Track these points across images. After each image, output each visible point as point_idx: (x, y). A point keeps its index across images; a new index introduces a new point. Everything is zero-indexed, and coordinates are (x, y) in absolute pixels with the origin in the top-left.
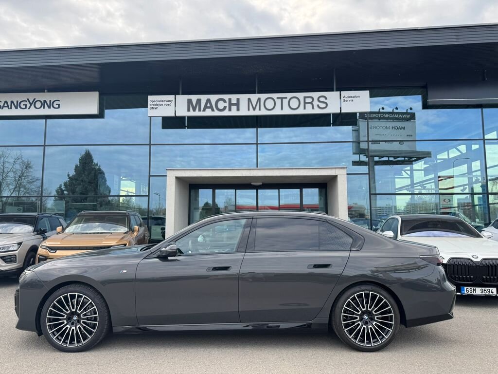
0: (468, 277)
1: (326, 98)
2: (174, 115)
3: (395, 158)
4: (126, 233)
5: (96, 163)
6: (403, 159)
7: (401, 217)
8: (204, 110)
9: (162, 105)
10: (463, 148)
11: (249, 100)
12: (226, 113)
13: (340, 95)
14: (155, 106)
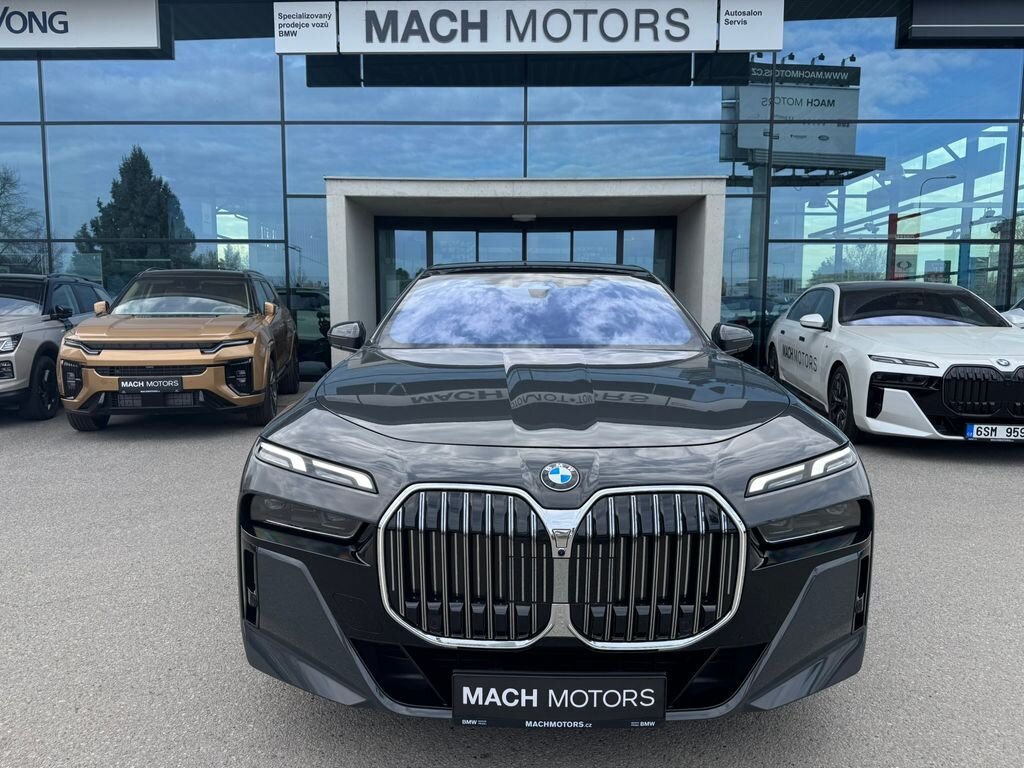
0: (985, 403)
1: (686, 16)
2: (335, 51)
3: (808, 169)
4: (248, 316)
5: (158, 177)
6: (824, 172)
7: (840, 286)
8: (405, 39)
9: (307, 25)
10: (960, 147)
11: (510, 14)
12: (456, 46)
13: (719, 8)
14: (291, 29)
